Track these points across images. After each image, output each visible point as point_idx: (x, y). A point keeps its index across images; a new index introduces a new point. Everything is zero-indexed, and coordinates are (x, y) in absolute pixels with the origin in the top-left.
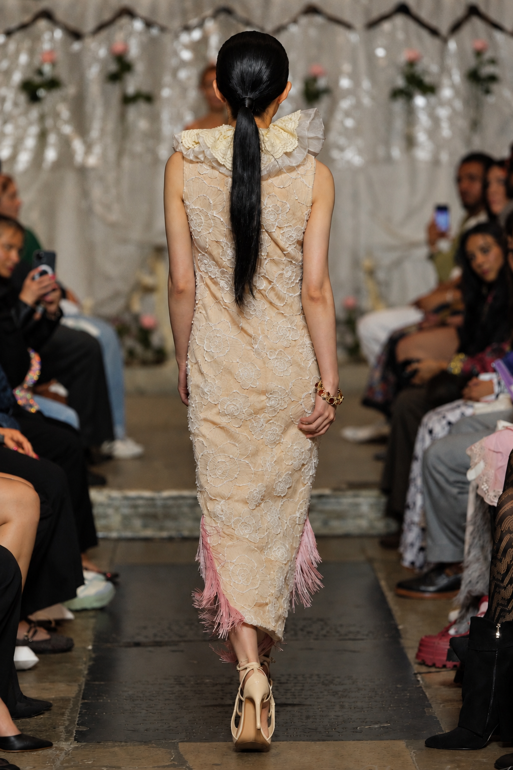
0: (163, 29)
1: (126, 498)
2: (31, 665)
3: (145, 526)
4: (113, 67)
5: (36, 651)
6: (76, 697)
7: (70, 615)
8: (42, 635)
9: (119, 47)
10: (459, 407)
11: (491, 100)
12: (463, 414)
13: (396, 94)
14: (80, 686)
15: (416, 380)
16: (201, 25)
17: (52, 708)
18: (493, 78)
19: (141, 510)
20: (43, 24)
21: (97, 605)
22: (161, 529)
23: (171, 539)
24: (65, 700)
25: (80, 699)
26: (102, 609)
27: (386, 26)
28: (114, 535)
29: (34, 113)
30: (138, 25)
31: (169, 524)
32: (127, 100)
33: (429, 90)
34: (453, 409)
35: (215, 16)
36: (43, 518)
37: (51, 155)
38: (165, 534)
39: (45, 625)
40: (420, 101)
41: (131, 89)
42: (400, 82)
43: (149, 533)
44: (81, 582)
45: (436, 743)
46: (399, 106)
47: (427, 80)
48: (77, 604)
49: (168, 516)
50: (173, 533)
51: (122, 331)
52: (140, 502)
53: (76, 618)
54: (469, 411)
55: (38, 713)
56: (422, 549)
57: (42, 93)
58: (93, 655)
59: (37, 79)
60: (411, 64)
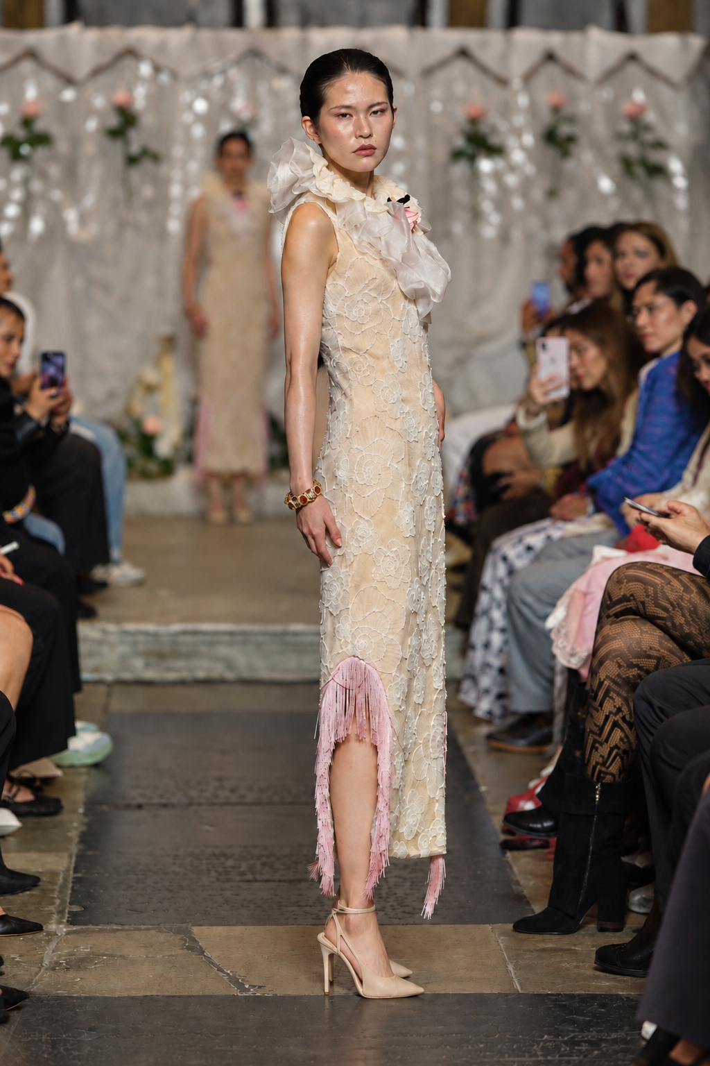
0: (175, 76)
1: (126, 633)
2: (12, 830)
3: (147, 666)
4: (114, 121)
5: (18, 815)
6: (67, 870)
7: (59, 773)
8: (24, 796)
9: (120, 96)
10: (544, 529)
11: (570, 165)
12: (549, 538)
13: (457, 155)
14: (70, 856)
15: (508, 495)
16: (224, 72)
17: (40, 883)
18: (571, 139)
19: (141, 647)
20: (27, 66)
21: (89, 761)
22: (169, 669)
23: (182, 683)
24: (54, 874)
25: (71, 872)
26: (96, 766)
27: (441, 76)
28: (109, 677)
29: (18, 173)
30: (145, 69)
31: (180, 663)
32: (132, 161)
33: (495, 151)
34: (537, 532)
35: (239, 62)
36: (35, 654)
37: (37, 226)
38: (172, 676)
39: (29, 783)
40: (486, 165)
41: (135, 148)
42: (460, 142)
43: (150, 674)
44: (73, 732)
45: (526, 926)
46: (459, 170)
47: (494, 140)
48: (65, 757)
49: (176, 655)
50: (185, 675)
51: (122, 436)
52: (141, 638)
53: (65, 774)
54: (556, 534)
55: (23, 889)
56: (501, 696)
57: (25, 150)
58: (86, 820)
59: (20, 133)
60: (474, 121)
